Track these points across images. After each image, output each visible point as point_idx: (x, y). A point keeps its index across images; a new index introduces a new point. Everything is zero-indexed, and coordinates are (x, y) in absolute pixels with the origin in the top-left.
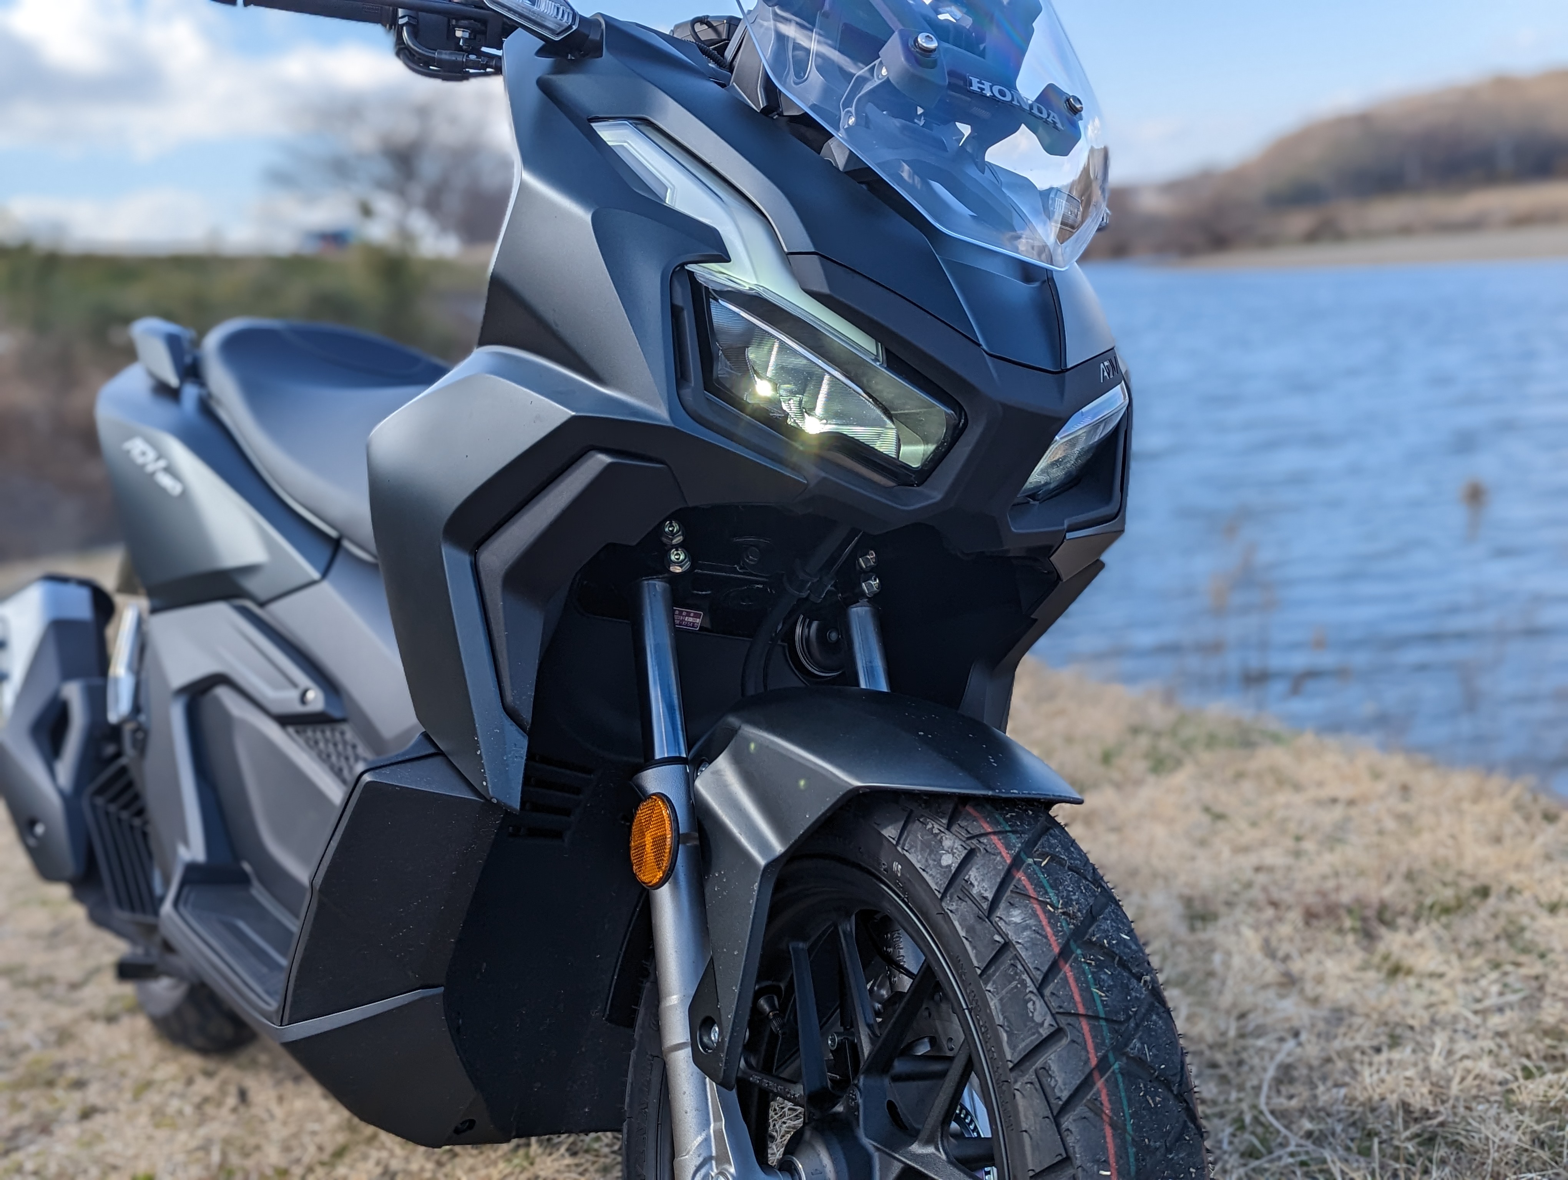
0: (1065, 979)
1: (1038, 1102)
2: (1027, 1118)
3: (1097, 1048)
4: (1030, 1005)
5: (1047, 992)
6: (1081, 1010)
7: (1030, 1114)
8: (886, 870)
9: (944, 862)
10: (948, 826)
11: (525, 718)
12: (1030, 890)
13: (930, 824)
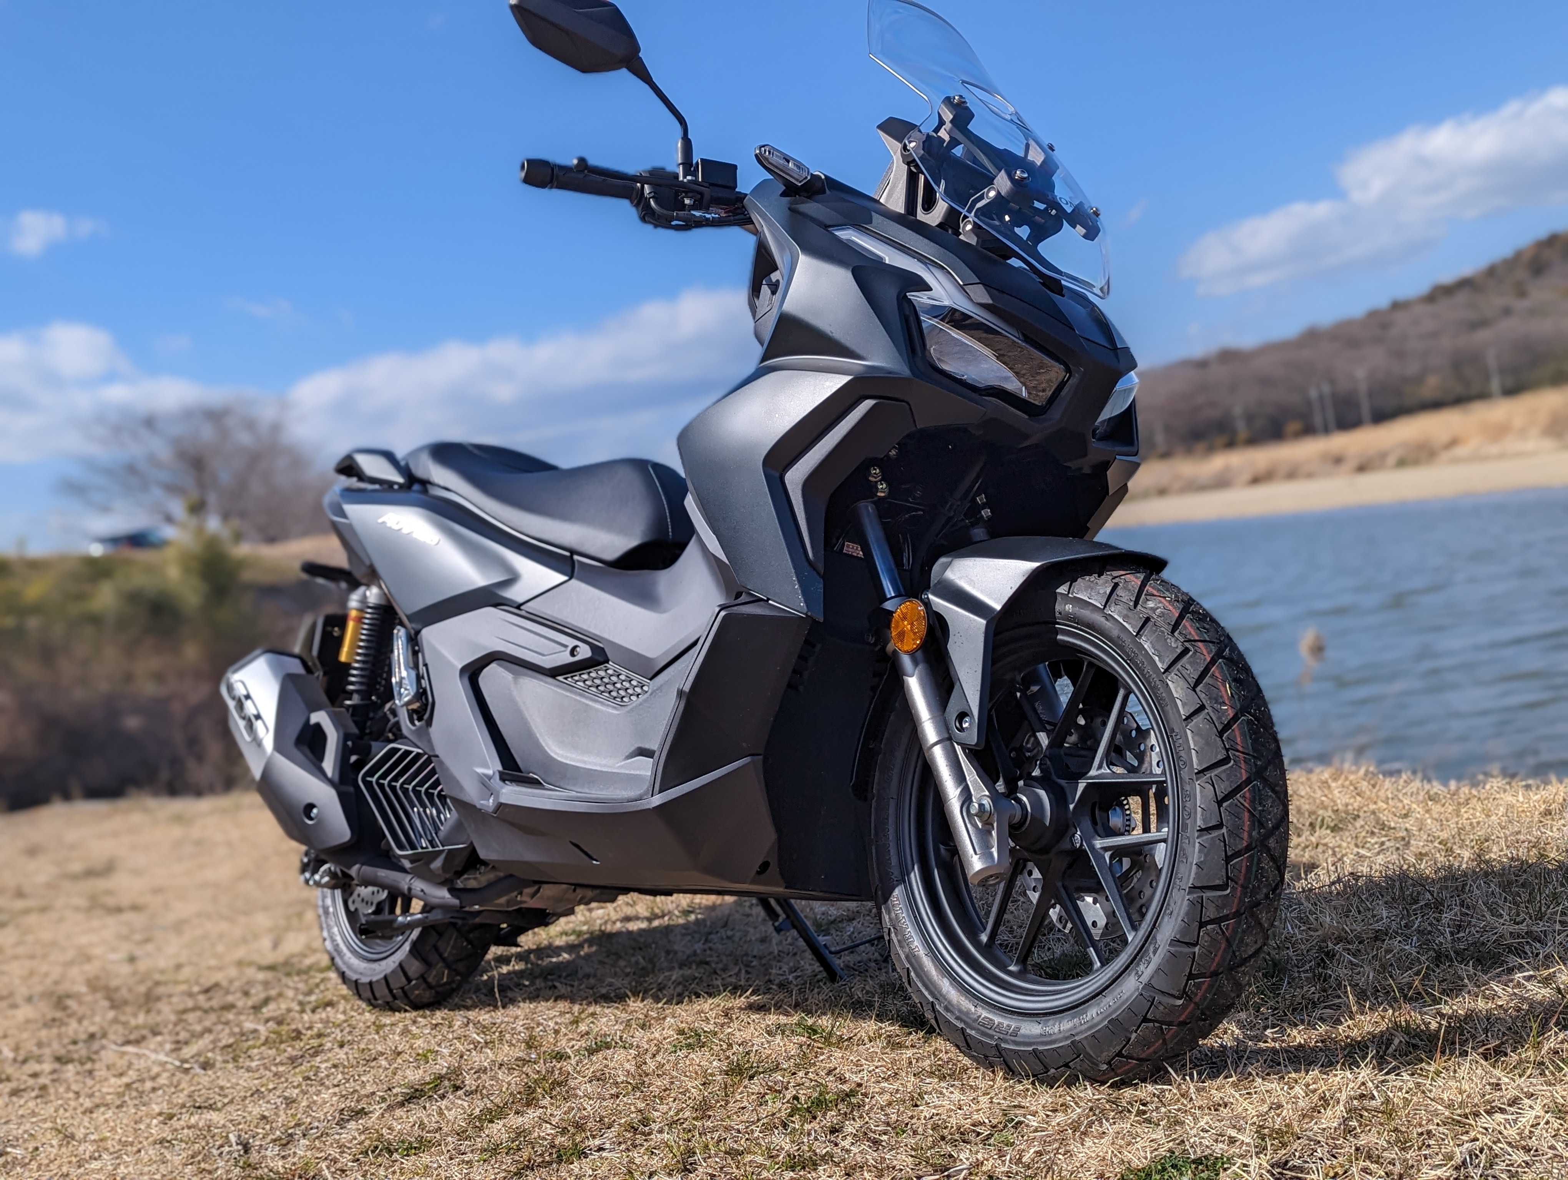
0: (1185, 626)
1: (1182, 683)
2: (1177, 692)
3: (1209, 653)
4: (1168, 641)
5: (1176, 634)
6: (1197, 638)
7: (1179, 689)
8: (1060, 613)
9: (1101, 591)
10: (1099, 576)
11: (821, 567)
12: (1155, 593)
13: (1087, 578)
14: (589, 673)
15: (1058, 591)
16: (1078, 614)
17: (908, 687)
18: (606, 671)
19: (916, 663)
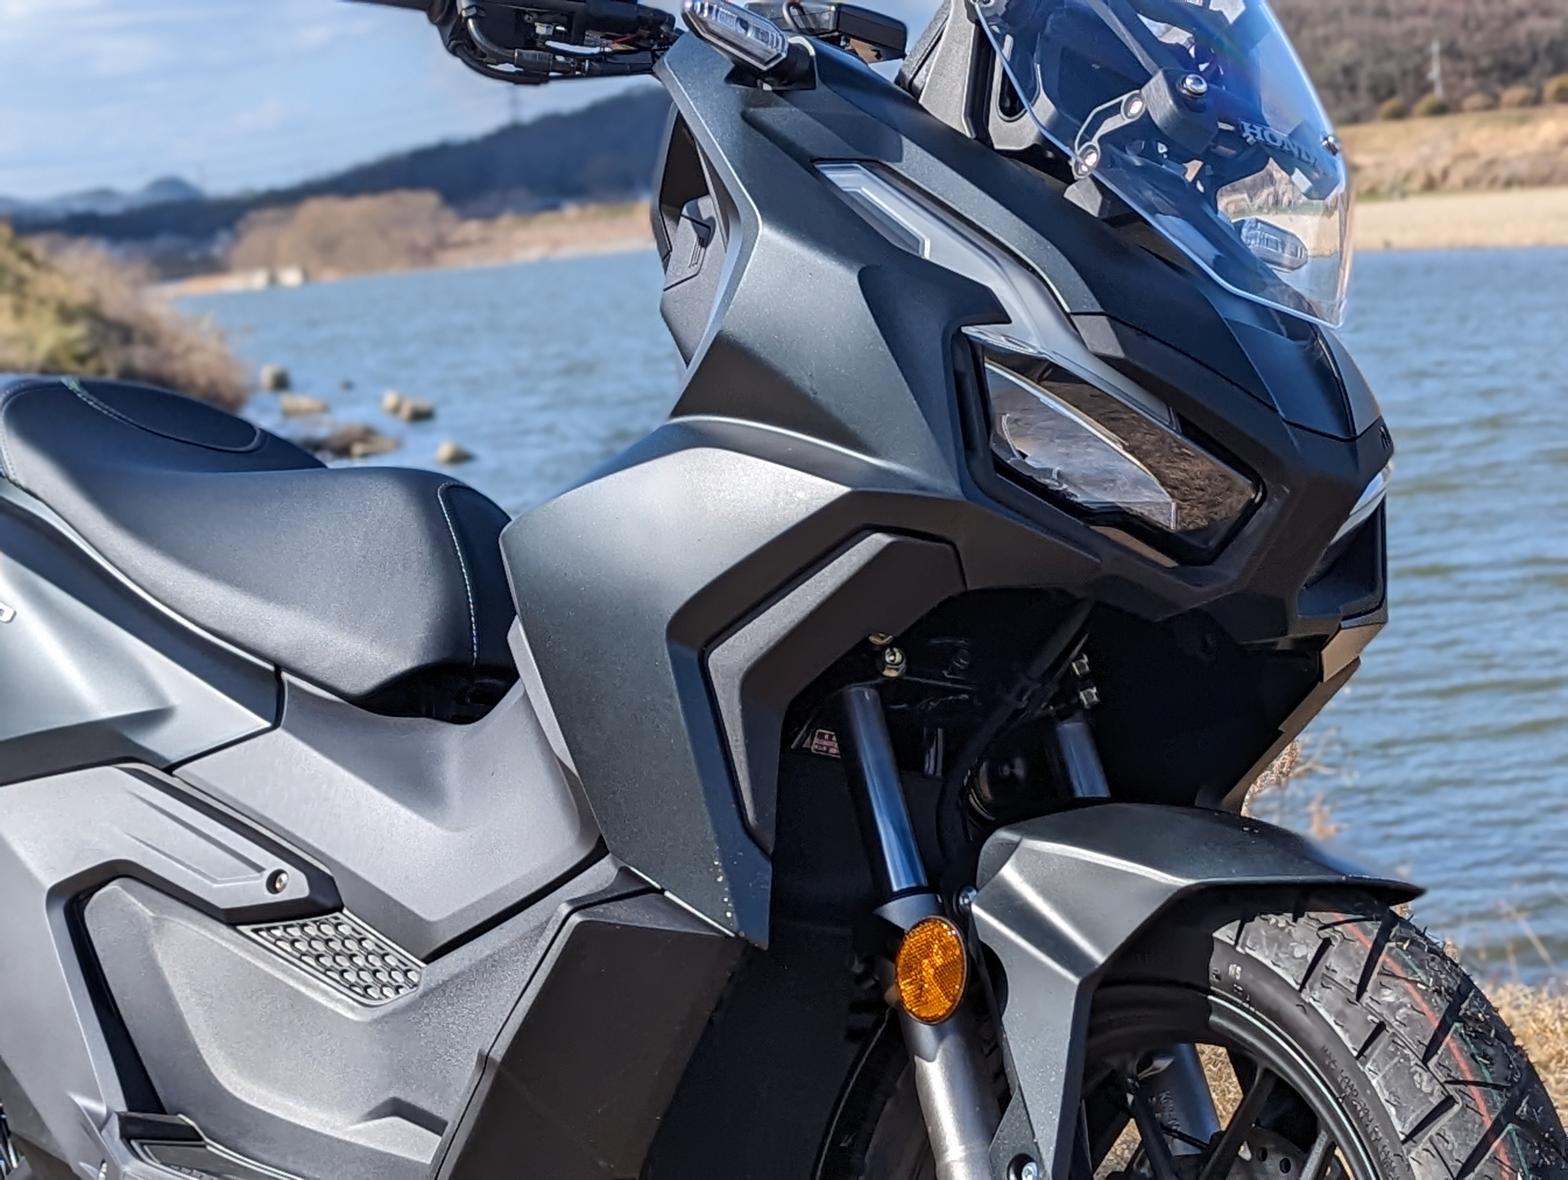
0: (1449, 1050)
3: (1489, 1111)
4: (1416, 1077)
6: (1470, 1077)
8: (1218, 977)
9: (1298, 954)
10: (1295, 920)
11: (769, 839)
12: (1399, 972)
13: (1273, 919)
14: (302, 927)
15: (1216, 935)
16: (1252, 987)
17: (924, 1078)
18: (336, 927)
19: (941, 1036)
